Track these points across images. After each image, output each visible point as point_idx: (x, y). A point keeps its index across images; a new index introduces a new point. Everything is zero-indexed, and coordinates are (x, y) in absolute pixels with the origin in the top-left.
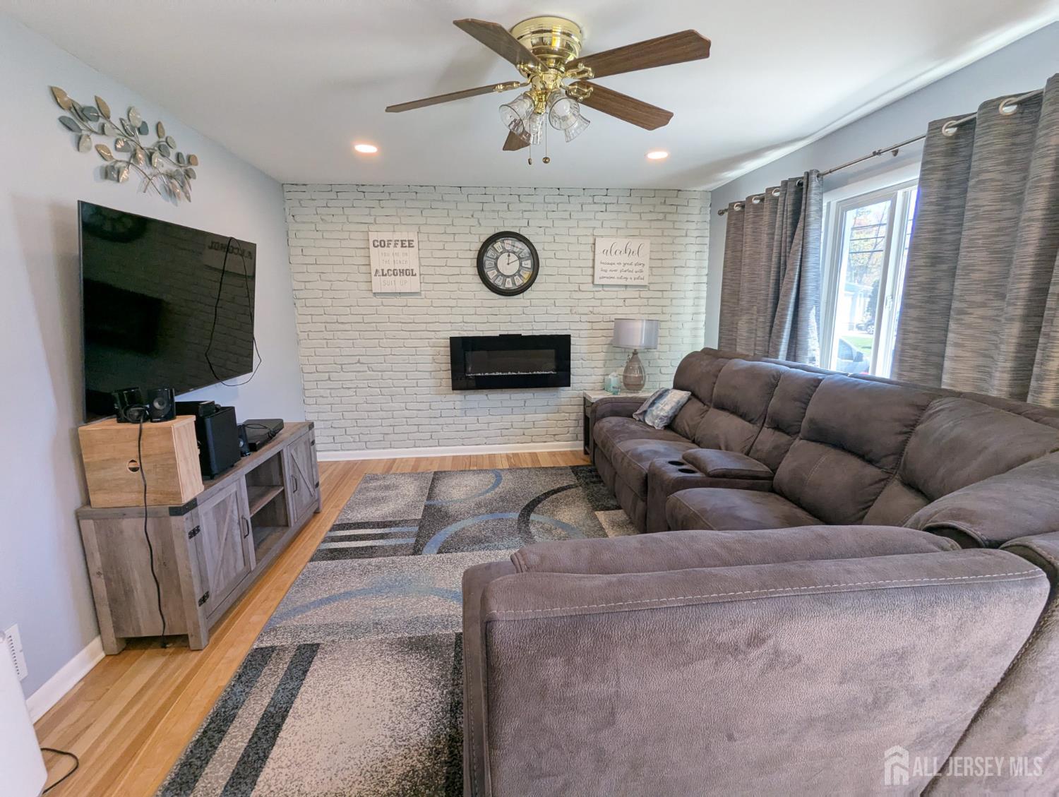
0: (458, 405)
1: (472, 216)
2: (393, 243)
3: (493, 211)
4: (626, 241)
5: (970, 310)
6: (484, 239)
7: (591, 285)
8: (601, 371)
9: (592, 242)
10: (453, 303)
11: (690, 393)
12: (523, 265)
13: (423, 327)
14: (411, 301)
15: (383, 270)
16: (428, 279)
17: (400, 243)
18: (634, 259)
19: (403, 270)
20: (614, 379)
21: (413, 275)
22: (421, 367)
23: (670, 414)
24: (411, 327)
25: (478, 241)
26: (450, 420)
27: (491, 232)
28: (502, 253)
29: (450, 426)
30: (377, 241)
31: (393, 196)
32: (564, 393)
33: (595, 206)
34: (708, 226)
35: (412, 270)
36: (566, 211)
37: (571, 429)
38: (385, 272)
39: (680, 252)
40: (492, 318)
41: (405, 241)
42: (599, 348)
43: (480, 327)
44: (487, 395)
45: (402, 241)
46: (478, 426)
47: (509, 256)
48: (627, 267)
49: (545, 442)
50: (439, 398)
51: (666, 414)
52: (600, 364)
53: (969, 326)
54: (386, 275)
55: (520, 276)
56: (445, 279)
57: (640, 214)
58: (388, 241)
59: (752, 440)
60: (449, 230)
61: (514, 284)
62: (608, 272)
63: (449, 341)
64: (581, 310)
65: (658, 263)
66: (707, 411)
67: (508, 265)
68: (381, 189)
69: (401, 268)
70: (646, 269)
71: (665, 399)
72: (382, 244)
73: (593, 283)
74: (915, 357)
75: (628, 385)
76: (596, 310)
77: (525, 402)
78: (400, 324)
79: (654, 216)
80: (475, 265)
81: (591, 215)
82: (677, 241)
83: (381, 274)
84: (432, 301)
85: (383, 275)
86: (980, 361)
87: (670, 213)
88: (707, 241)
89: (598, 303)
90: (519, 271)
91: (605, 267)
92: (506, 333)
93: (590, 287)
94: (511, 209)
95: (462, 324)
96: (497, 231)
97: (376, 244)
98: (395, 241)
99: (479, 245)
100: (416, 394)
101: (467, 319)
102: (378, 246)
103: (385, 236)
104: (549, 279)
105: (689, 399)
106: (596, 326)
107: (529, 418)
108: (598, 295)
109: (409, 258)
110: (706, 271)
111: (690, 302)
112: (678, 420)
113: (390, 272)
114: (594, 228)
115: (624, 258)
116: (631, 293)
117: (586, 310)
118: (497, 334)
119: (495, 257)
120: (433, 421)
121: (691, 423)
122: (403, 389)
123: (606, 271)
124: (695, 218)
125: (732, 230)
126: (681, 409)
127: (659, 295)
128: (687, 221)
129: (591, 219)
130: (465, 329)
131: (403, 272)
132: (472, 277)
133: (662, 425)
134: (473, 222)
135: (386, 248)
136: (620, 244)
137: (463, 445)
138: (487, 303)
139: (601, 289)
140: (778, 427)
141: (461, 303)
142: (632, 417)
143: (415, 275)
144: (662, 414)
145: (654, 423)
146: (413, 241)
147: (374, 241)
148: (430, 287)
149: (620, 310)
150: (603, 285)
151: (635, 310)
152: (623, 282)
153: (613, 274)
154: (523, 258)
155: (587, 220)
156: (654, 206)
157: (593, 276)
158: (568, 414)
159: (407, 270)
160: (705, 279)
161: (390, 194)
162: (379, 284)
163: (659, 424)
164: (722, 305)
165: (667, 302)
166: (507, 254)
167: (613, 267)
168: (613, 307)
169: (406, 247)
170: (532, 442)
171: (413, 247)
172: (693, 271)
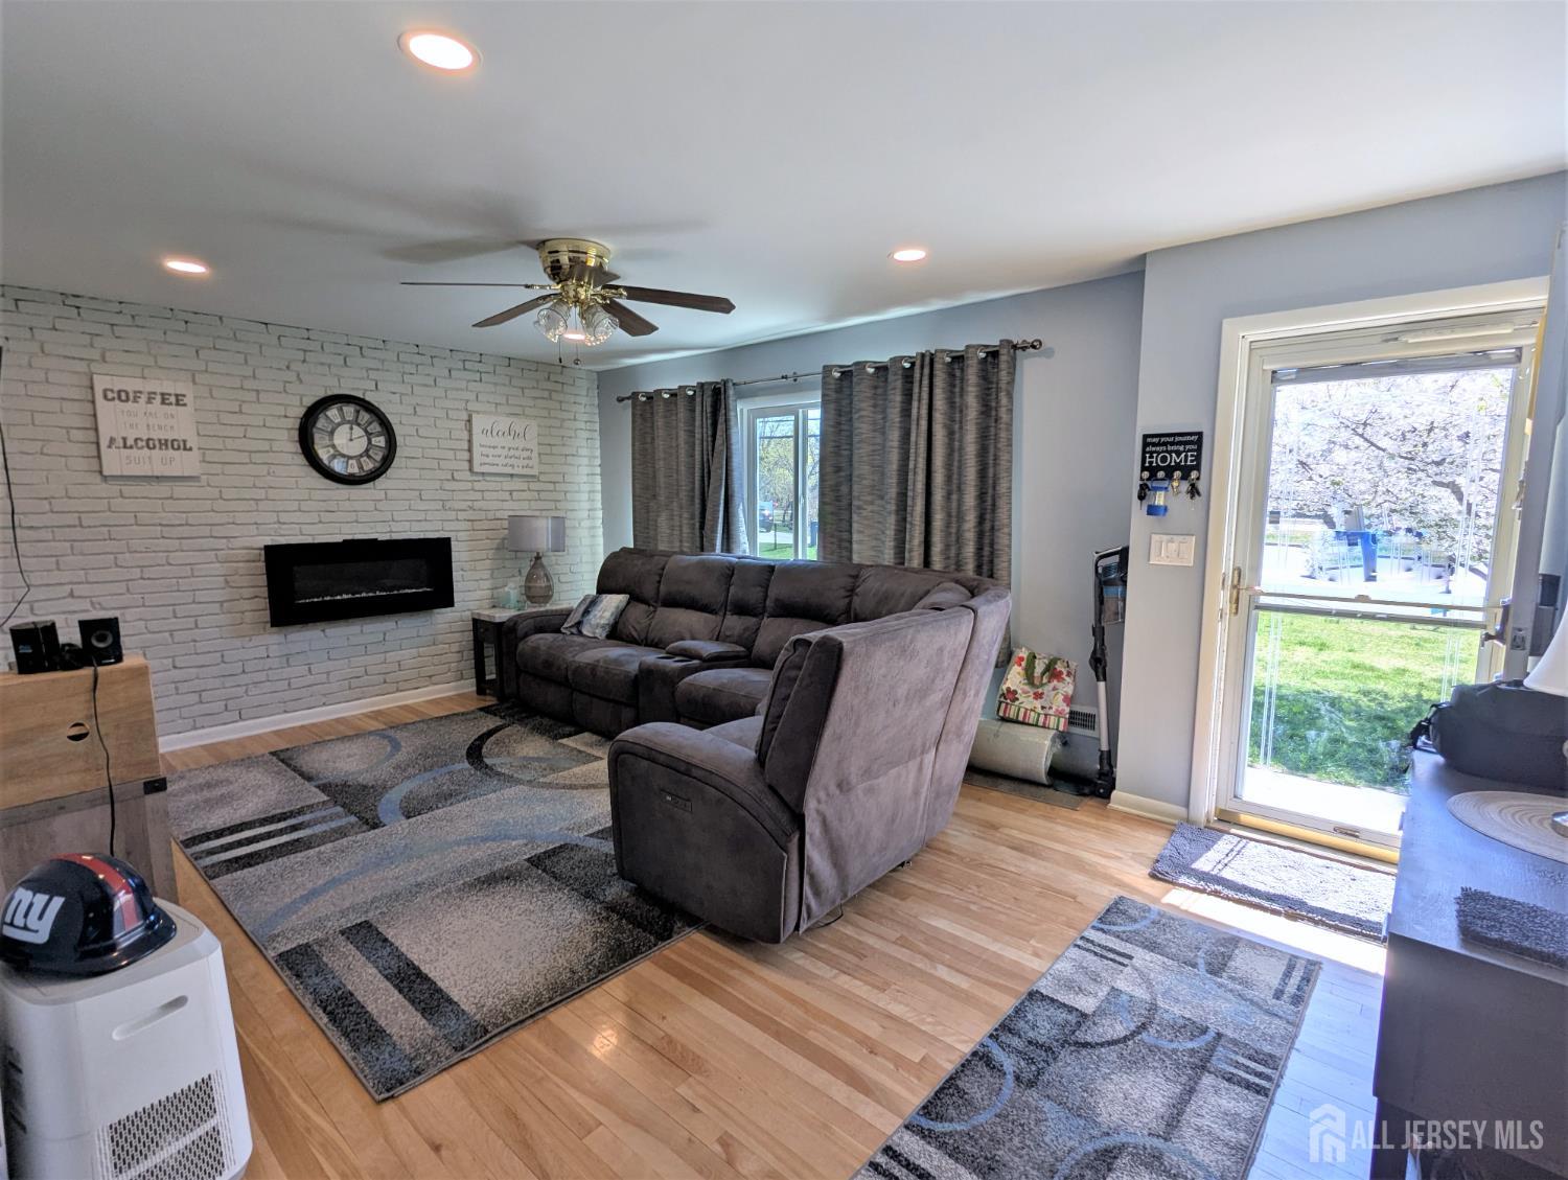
0: (274, 650)
1: (288, 367)
2: (144, 398)
3: (322, 364)
4: (509, 420)
5: (865, 507)
6: (309, 401)
7: (468, 473)
8: (487, 584)
9: (466, 418)
10: (261, 494)
11: (628, 596)
12: (373, 443)
13: (206, 531)
14: (180, 490)
15: (124, 439)
16: (210, 456)
17: (159, 398)
18: (520, 443)
19: (166, 441)
20: (513, 590)
21: (185, 449)
22: (201, 596)
23: (612, 621)
24: (186, 531)
25: (298, 403)
26: (262, 676)
27: (321, 394)
28: (339, 425)
29: (262, 685)
30: (112, 391)
31: (139, 321)
32: (443, 616)
33: (466, 372)
34: (597, 411)
35: (185, 441)
36: (428, 375)
37: (453, 665)
38: (130, 442)
39: (570, 437)
40: (326, 517)
41: (170, 395)
42: (483, 554)
43: (307, 529)
44: (323, 631)
45: (163, 394)
46: (310, 679)
47: (351, 429)
48: (512, 452)
49: (417, 688)
50: (238, 643)
51: (607, 622)
52: (487, 575)
53: (866, 518)
54: (131, 447)
55: (369, 457)
56: (244, 458)
57: (523, 388)
58: (135, 392)
59: (718, 629)
60: (248, 384)
61: (361, 468)
62: (491, 458)
63: (263, 552)
64: (457, 505)
65: (547, 450)
66: (655, 611)
67: (345, 442)
68: (117, 307)
69: (162, 437)
70: (535, 455)
71: (601, 605)
72: (122, 396)
73: (471, 470)
74: (832, 543)
75: (534, 597)
76: (477, 505)
77: (385, 634)
78: (159, 528)
79: (537, 393)
80: (297, 438)
81: (463, 384)
82: (567, 424)
83: (122, 445)
84: (220, 491)
85: (125, 447)
86: (874, 543)
87: (555, 391)
88: (597, 427)
89: (478, 496)
90: (367, 451)
91: (486, 451)
92: (349, 537)
93: (467, 475)
94: (348, 363)
95: (276, 526)
96: (330, 393)
97: (110, 395)
98: (149, 393)
99: (301, 412)
100: (195, 641)
101: (284, 517)
102: (113, 399)
103: (131, 385)
104: (410, 463)
105: (628, 603)
106: (477, 525)
107: (391, 656)
108: (478, 486)
109: (180, 423)
110: (598, 461)
111: (585, 496)
112: (620, 626)
113: (139, 442)
114: (467, 401)
115: (508, 441)
116: (517, 484)
117: (464, 505)
118: (339, 539)
119: (329, 430)
120: (229, 682)
121: (637, 627)
122: (167, 634)
123: (488, 456)
124: (584, 400)
125: (639, 421)
126: (621, 614)
127: (551, 487)
128: (575, 403)
129: (462, 390)
130: (282, 532)
131: (164, 444)
132: (290, 456)
133: (604, 635)
134: (291, 376)
135: (130, 403)
136: (503, 423)
137: (286, 712)
138: (317, 495)
139: (481, 478)
140: (741, 609)
141: (272, 493)
142: (560, 632)
143: (191, 449)
144: (603, 622)
145: (594, 633)
146: (184, 396)
147: (105, 391)
148: (217, 468)
149: (506, 505)
150: (483, 473)
151: (525, 505)
152: (509, 470)
153: (496, 461)
154: (371, 434)
155: (457, 389)
156: (538, 381)
157: (470, 461)
158: (447, 646)
159: (173, 441)
160: (598, 470)
161: (133, 317)
162: (114, 461)
163: (601, 634)
164: (634, 501)
165: (561, 496)
166: (348, 426)
167: (499, 451)
168: (502, 503)
169: (171, 404)
170: (398, 690)
171: (185, 405)
172: (585, 461)
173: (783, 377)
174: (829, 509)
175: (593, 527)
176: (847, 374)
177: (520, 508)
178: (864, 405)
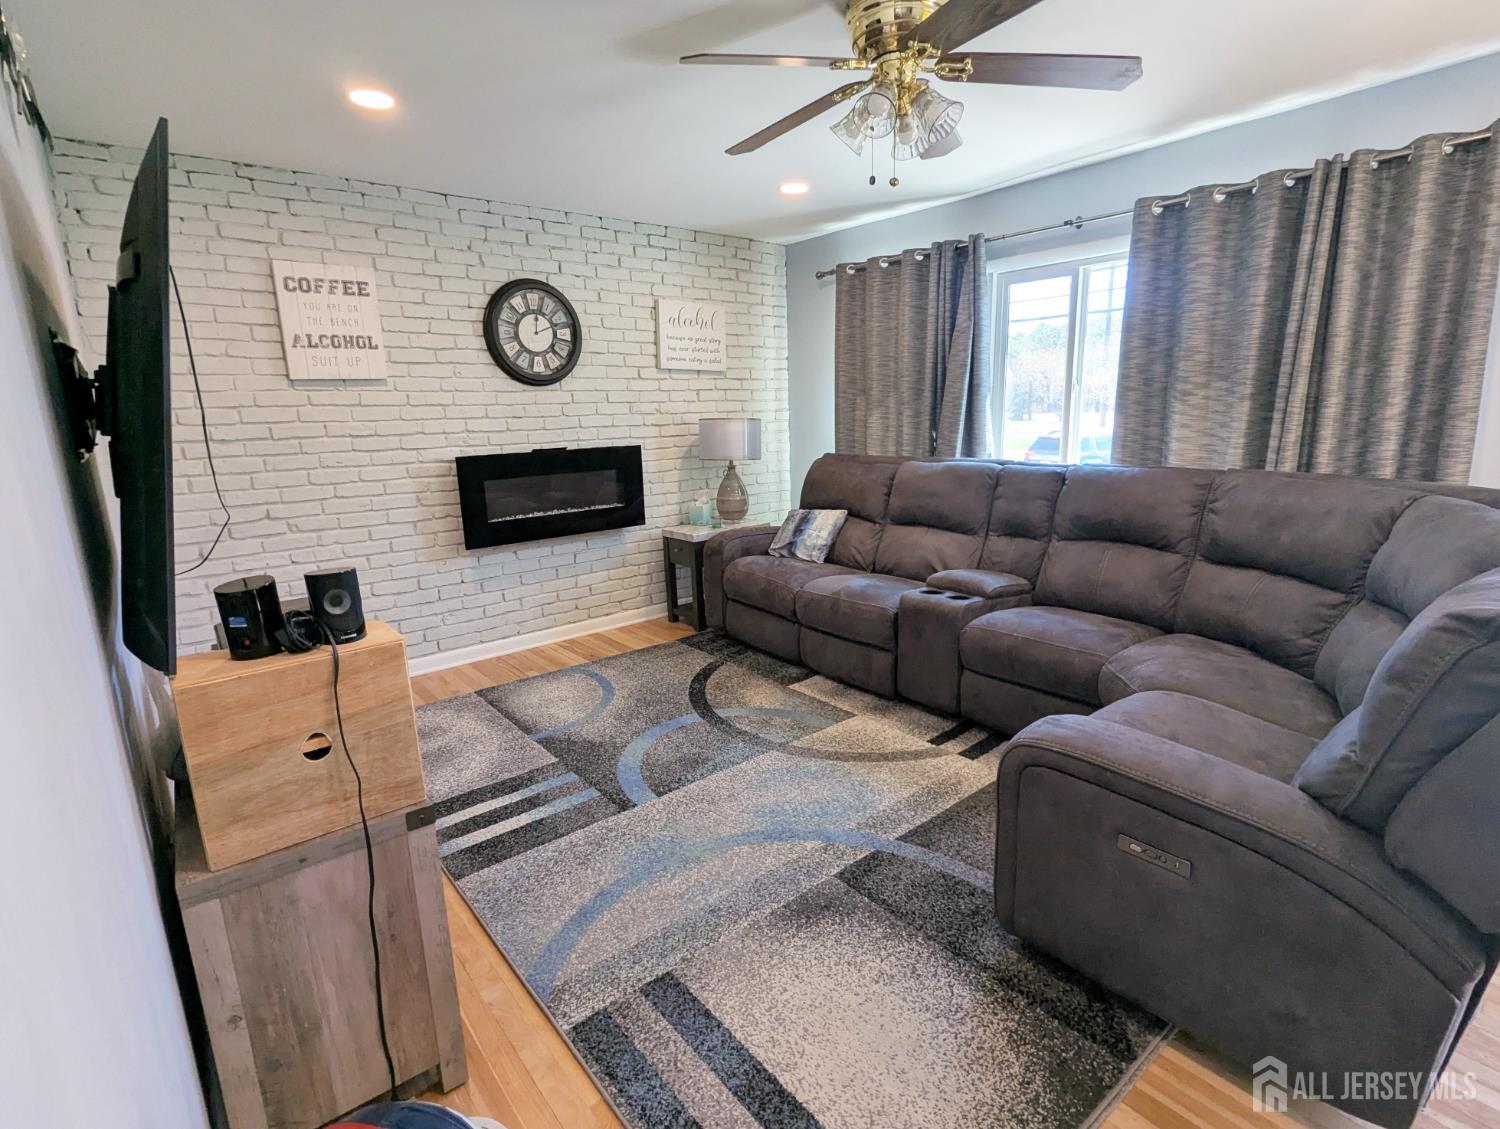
0: (469, 575)
1: (469, 248)
2: (326, 286)
3: (504, 242)
4: (698, 305)
5: (1195, 391)
6: (492, 288)
7: (655, 370)
8: (675, 498)
9: (652, 305)
10: (446, 398)
11: (846, 511)
12: (559, 336)
13: (394, 442)
14: (369, 395)
15: (309, 336)
16: (397, 355)
17: (340, 286)
18: (708, 333)
19: (351, 337)
20: (705, 504)
21: (371, 347)
22: (394, 516)
23: (830, 542)
24: (373, 443)
25: (481, 291)
26: (456, 604)
27: (504, 279)
28: (524, 315)
29: (457, 613)
30: (293, 279)
31: (315, 195)
32: (632, 535)
33: (651, 249)
34: (784, 293)
35: (370, 338)
36: (613, 253)
37: (643, 588)
38: (315, 340)
39: (757, 326)
40: (514, 424)
41: (351, 283)
42: (670, 464)
43: (495, 438)
44: (515, 552)
45: (345, 283)
46: (504, 606)
47: (536, 319)
48: (700, 345)
49: (607, 615)
50: (432, 567)
51: (824, 543)
52: (674, 487)
53: (1195, 407)
54: (316, 346)
55: (555, 353)
56: (429, 356)
57: (708, 267)
58: (316, 280)
59: (978, 554)
60: (432, 269)
61: (547, 366)
62: (678, 351)
63: (454, 465)
64: (645, 408)
65: (733, 340)
66: (882, 530)
67: (535, 335)
68: (292, 178)
69: (348, 334)
70: (722, 347)
71: (815, 524)
72: (304, 286)
73: (657, 366)
74: (1135, 442)
75: (728, 512)
76: (664, 407)
77: (575, 556)
78: (349, 439)
79: (724, 273)
80: (481, 332)
81: (646, 264)
82: (755, 310)
83: (306, 344)
84: (408, 396)
85: (310, 346)
86: (1206, 440)
87: (743, 270)
88: (784, 312)
89: (664, 396)
90: (553, 346)
91: (674, 343)
92: (538, 447)
93: (653, 373)
94: (530, 243)
95: (465, 435)
96: (513, 278)
97: (291, 285)
98: (331, 282)
99: (484, 300)
100: (391, 566)
101: (473, 425)
102: (294, 289)
103: (311, 271)
104: (597, 359)
105: (846, 520)
106: (665, 431)
107: (584, 580)
108: (665, 385)
109: (363, 317)
110: (785, 354)
111: (771, 395)
112: (839, 548)
113: (324, 339)
114: (653, 284)
115: (694, 331)
116: (705, 382)
117: (652, 407)
118: (528, 449)
119: (514, 321)
120: (426, 610)
121: (862, 549)
122: (364, 559)
123: (674, 349)
124: (770, 280)
125: (845, 299)
126: (838, 534)
127: (737, 384)
128: (763, 284)
129: (647, 270)
130: (472, 442)
131: (351, 342)
132: (475, 353)
133: (823, 557)
134: (473, 259)
135: (312, 293)
136: (690, 310)
137: (482, 642)
138: (505, 398)
139: (667, 376)
140: (1015, 530)
141: (460, 398)
142: (767, 554)
143: (376, 347)
144: (821, 542)
145: (811, 556)
146: (366, 284)
147: (286, 279)
148: (402, 369)
149: (694, 407)
150: (670, 370)
151: (712, 406)
152: (696, 366)
153: (683, 354)
154: (556, 325)
155: (642, 271)
156: (724, 258)
157: (656, 356)
158: (636, 568)
159: (358, 337)
160: (785, 364)
161: (308, 189)
162: (302, 363)
163: (819, 556)
164: (837, 397)
165: (746, 395)
166: (533, 316)
167: (685, 344)
168: (692, 405)
169: (353, 294)
170: (590, 617)
171: (368, 295)
172: (771, 353)
173: (1066, 223)
174: (1133, 395)
175: (780, 431)
176: (1174, 209)
177: (710, 410)
178: (1204, 249)
